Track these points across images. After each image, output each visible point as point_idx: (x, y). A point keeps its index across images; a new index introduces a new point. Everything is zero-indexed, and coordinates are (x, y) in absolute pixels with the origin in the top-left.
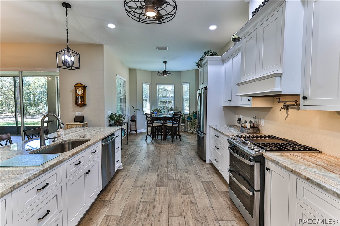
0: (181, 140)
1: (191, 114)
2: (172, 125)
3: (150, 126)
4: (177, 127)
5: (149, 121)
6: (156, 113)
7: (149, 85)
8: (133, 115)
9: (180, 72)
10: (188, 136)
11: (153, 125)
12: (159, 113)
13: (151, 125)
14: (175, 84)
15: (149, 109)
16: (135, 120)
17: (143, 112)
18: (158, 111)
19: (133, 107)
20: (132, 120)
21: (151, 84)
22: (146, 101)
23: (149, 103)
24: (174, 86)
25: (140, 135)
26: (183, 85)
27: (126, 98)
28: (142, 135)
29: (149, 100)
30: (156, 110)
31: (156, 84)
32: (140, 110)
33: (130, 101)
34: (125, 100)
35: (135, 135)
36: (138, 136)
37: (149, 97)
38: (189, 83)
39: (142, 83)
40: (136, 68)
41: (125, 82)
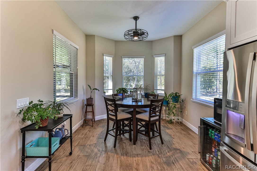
0: (162, 143)
1: (168, 96)
2: (150, 119)
3: (112, 119)
4: (156, 120)
5: (110, 110)
6: (121, 95)
7: (112, 58)
8: (89, 97)
9: (152, 41)
10: (168, 129)
11: (116, 118)
12: (125, 94)
13: (114, 118)
14: (145, 56)
15: (112, 89)
16: (92, 103)
17: (104, 93)
18: (124, 91)
19: (89, 85)
20: (88, 104)
21: (114, 57)
22: (108, 79)
23: (111, 81)
24: (144, 59)
25: (98, 126)
26: (155, 58)
27: (77, 73)
28: (100, 127)
29: (112, 77)
30: (121, 90)
31: (121, 56)
32: (99, 91)
33: (87, 78)
34: (77, 76)
35: (91, 126)
36: (95, 128)
37: (111, 73)
38: (165, 54)
39: (103, 54)
40: (94, 35)
41: (77, 50)
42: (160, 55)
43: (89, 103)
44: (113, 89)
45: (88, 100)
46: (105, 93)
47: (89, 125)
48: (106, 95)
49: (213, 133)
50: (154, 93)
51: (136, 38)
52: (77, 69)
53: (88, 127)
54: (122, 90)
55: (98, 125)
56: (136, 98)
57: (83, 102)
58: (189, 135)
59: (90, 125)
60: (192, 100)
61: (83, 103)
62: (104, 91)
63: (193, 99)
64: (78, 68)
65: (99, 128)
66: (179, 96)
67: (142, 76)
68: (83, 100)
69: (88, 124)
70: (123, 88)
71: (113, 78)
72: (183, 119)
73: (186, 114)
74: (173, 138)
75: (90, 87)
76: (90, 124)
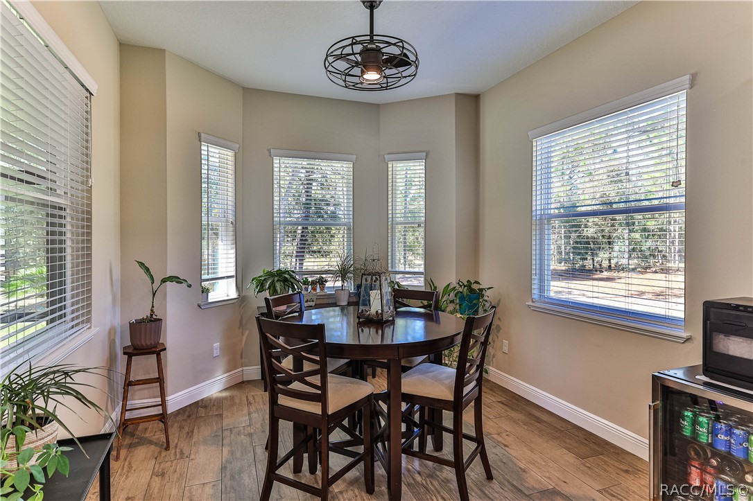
7: (232, 153)
8: (144, 314)
9: (379, 105)
14: (355, 156)
15: (233, 273)
16: (158, 343)
17: (203, 292)
18: (285, 280)
19: (141, 264)
20: (135, 349)
21: (241, 150)
22: (216, 234)
23: (229, 243)
24: (352, 166)
25: (191, 437)
26: (390, 166)
27: (90, 205)
28: (205, 442)
29: (231, 229)
30: (276, 279)
31: (269, 150)
32: (190, 286)
33: (125, 230)
34: (89, 220)
35: (156, 444)
36: (182, 453)
37: (230, 212)
38: (425, 153)
39: (199, 134)
40: (164, 48)
41: (87, 97)
42: (407, 155)
43: (146, 341)
44: (240, 278)
45: (136, 327)
46: (205, 291)
47: (146, 438)
48: (210, 301)
49: (706, 426)
50: (399, 286)
51: (372, 76)
52: (89, 190)
53: (142, 452)
54: (278, 280)
55: (190, 434)
56: (380, 311)
57: (112, 338)
58: (539, 422)
59: (151, 442)
60: (530, 303)
61: (112, 343)
62: (205, 284)
63: (533, 302)
64: (92, 181)
65: (202, 448)
66: (481, 290)
67: (344, 225)
68: (112, 331)
69: (141, 438)
70: (286, 272)
71: (235, 231)
72: (490, 368)
73: (506, 349)
74: (505, 446)
75: (147, 270)
76: (147, 435)
